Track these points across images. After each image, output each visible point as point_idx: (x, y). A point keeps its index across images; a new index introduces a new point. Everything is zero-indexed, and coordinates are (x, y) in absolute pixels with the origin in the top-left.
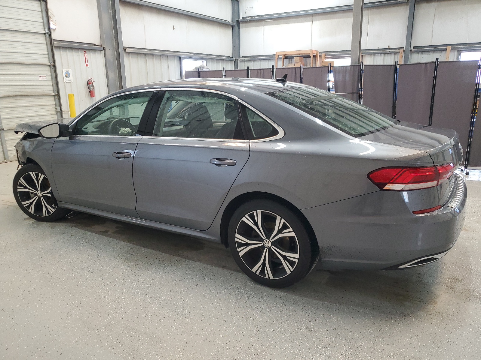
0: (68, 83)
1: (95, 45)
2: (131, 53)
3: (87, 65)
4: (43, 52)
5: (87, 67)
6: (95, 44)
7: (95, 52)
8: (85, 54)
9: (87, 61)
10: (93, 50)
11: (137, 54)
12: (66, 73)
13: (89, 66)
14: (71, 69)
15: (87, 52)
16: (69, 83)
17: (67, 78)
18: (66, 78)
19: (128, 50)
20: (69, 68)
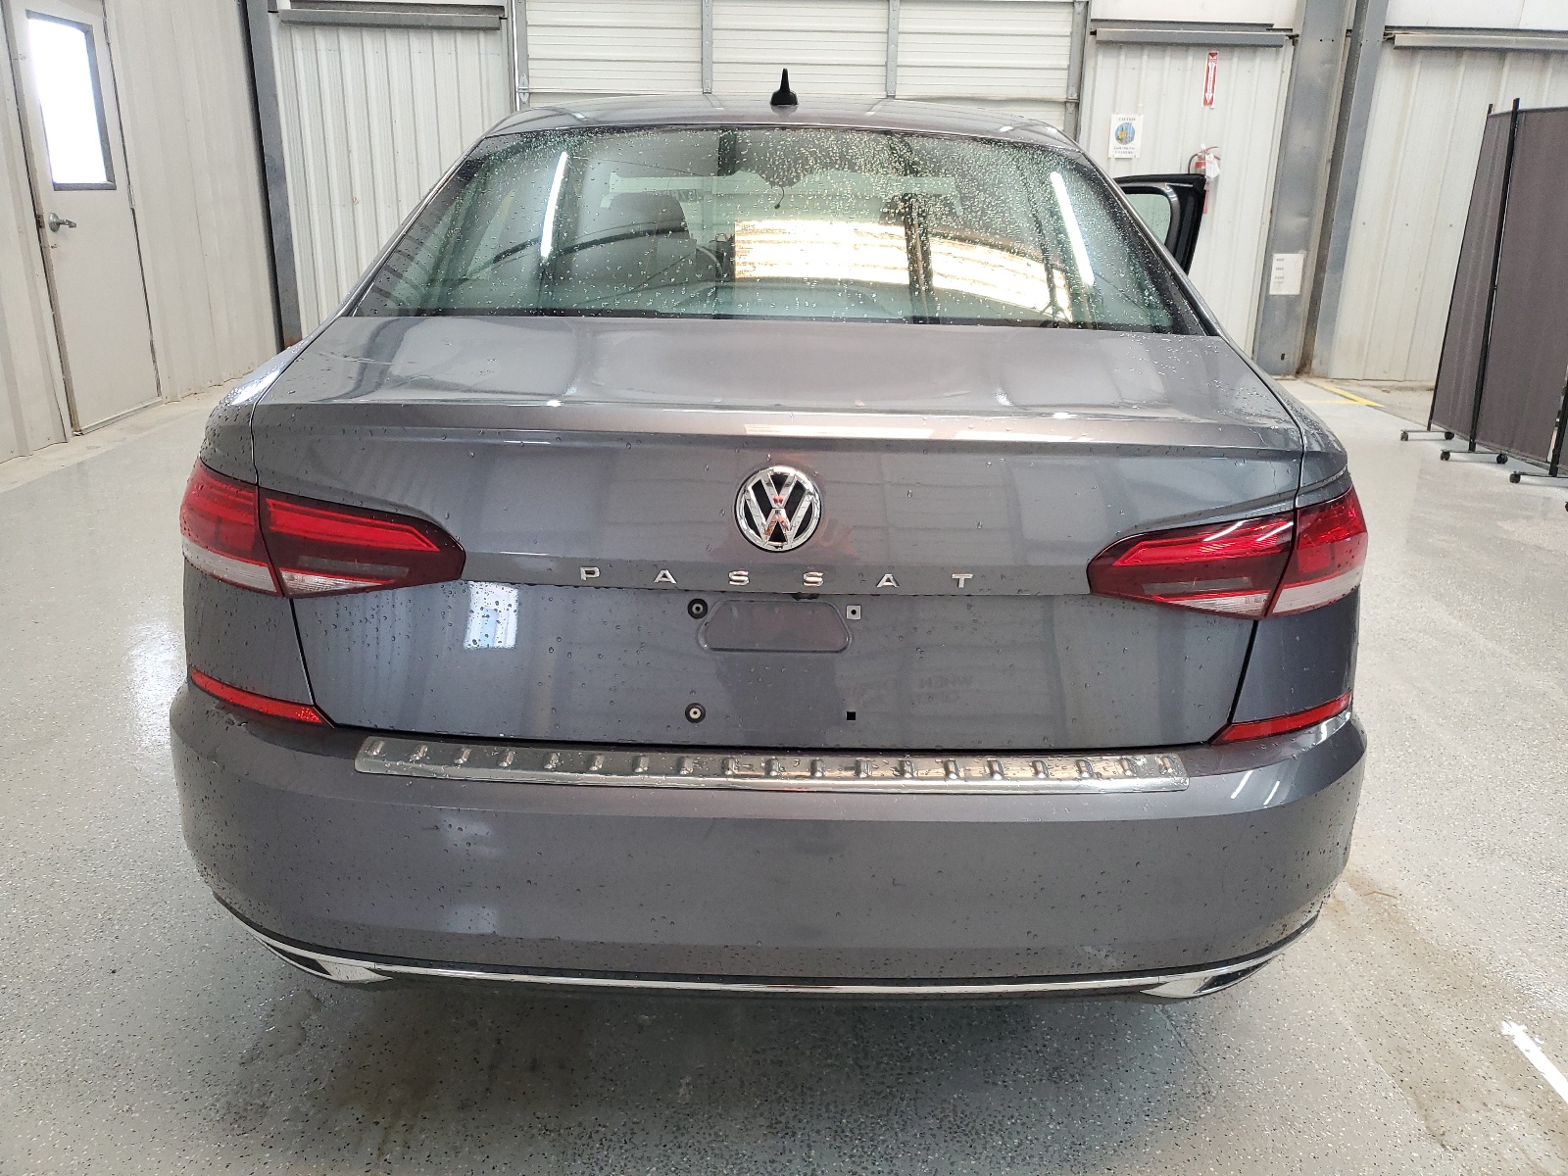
0: (1120, 162)
1: (1269, 27)
2: (1421, 48)
3: (1208, 103)
4: (1054, 63)
5: (1207, 108)
6: (1272, 25)
7: (1255, 52)
8: (1210, 65)
9: (1210, 87)
10: (1247, 46)
11: (1458, 51)
12: (1122, 129)
13: (1213, 106)
14: (1142, 116)
15: (1221, 54)
16: (1126, 163)
17: (1122, 146)
18: (1118, 145)
19: (1401, 39)
20: (1136, 112)
